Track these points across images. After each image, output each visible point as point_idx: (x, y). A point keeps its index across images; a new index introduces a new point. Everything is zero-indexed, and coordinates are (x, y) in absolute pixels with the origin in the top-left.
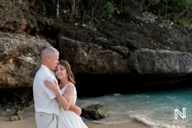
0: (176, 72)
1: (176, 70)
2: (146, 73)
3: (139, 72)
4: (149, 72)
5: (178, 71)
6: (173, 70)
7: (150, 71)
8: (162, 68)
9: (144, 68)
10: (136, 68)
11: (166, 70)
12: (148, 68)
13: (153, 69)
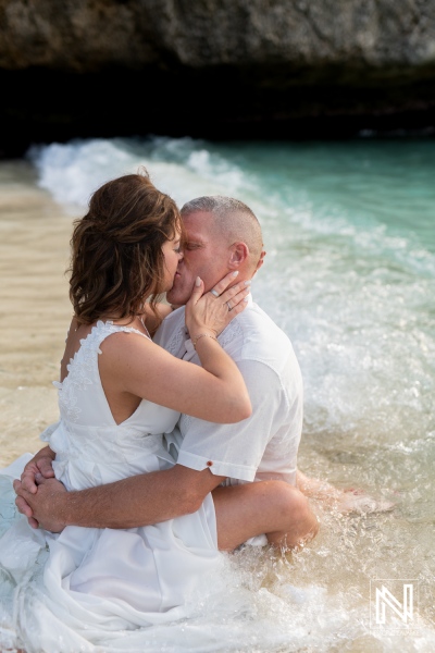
0: (363, 60)
1: (359, 49)
2: (215, 61)
3: (184, 55)
4: (226, 58)
5: (373, 56)
6: (343, 52)
7: (229, 53)
8: (285, 41)
9: (203, 39)
10: (168, 40)
11: (306, 50)
12: (222, 40)
13: (242, 44)
